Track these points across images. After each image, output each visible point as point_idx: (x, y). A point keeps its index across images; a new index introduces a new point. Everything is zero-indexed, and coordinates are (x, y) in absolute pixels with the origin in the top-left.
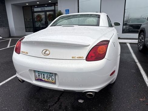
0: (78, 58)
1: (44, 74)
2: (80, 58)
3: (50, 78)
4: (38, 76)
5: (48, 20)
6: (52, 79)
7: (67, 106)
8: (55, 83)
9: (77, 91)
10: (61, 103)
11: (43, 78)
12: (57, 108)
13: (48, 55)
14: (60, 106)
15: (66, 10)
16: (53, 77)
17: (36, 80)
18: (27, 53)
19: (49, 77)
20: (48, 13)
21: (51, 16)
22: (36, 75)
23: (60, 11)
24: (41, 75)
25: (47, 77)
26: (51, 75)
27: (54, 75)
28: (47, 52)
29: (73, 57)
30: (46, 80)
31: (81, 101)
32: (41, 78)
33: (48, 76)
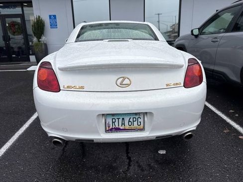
0: (174, 85)
1: (123, 119)
2: (177, 85)
3: (135, 123)
4: (111, 123)
5: (9, 34)
6: (139, 124)
7: (150, 165)
8: (143, 129)
9: (174, 135)
10: (137, 162)
11: (122, 124)
12: (138, 170)
13: (129, 85)
14: (139, 166)
15: (50, 16)
16: (139, 120)
17: (108, 130)
18: (82, 87)
19: (133, 121)
20: (8, 20)
21: (16, 27)
22: (107, 123)
23: (39, 17)
24: (117, 120)
25: (129, 121)
26: (137, 117)
27: (142, 117)
28: (126, 81)
29: (167, 85)
30: (127, 127)
31: (162, 152)
32: (117, 126)
33: (131, 120)
